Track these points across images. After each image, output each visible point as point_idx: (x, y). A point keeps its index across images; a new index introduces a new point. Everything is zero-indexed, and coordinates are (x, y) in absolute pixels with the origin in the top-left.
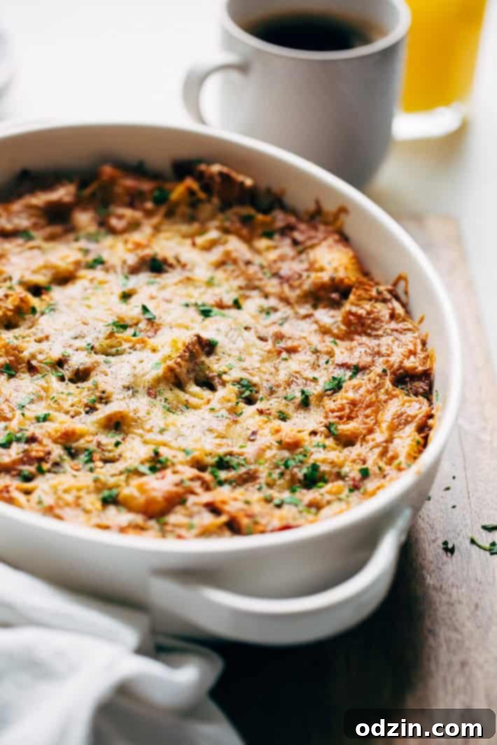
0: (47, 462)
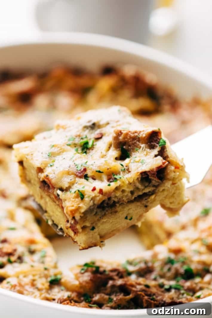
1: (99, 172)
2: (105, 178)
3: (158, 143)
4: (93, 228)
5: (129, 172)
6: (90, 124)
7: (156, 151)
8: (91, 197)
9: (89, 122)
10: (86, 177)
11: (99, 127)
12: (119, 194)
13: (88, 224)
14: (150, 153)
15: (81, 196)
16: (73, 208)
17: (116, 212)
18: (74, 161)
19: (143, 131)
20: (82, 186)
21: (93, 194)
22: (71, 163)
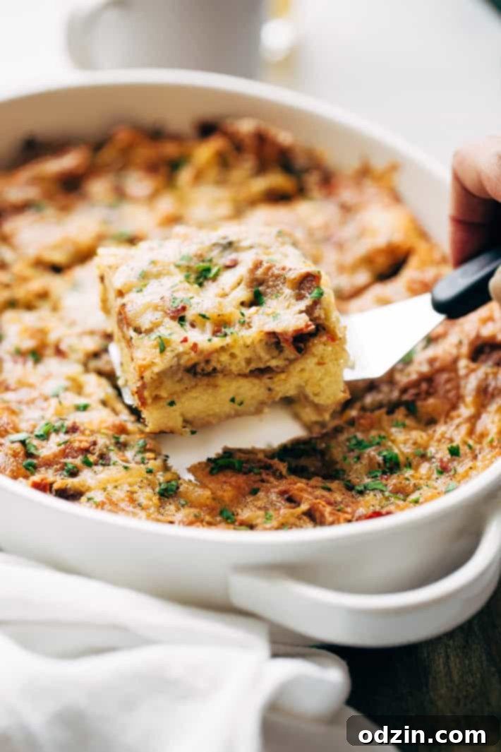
0: (93, 454)
1: (204, 316)
2: (209, 327)
3: (310, 294)
4: (172, 403)
5: (250, 327)
6: (224, 242)
7: (303, 305)
8: (176, 352)
9: (224, 238)
10: (182, 320)
11: (237, 250)
12: (225, 358)
13: (164, 394)
14: (294, 305)
15: (163, 346)
16: (144, 363)
17: (216, 386)
18: (174, 292)
19: (295, 269)
20: (169, 332)
21: (181, 349)
22: (167, 295)
